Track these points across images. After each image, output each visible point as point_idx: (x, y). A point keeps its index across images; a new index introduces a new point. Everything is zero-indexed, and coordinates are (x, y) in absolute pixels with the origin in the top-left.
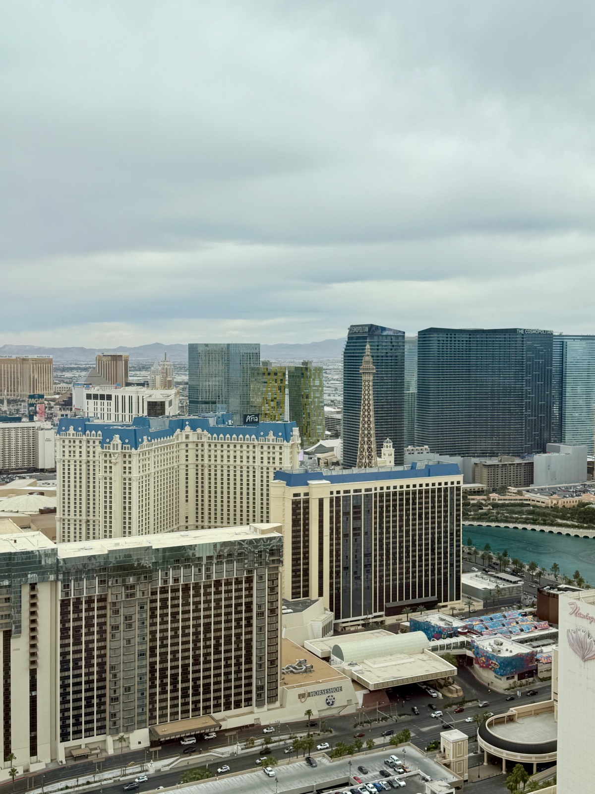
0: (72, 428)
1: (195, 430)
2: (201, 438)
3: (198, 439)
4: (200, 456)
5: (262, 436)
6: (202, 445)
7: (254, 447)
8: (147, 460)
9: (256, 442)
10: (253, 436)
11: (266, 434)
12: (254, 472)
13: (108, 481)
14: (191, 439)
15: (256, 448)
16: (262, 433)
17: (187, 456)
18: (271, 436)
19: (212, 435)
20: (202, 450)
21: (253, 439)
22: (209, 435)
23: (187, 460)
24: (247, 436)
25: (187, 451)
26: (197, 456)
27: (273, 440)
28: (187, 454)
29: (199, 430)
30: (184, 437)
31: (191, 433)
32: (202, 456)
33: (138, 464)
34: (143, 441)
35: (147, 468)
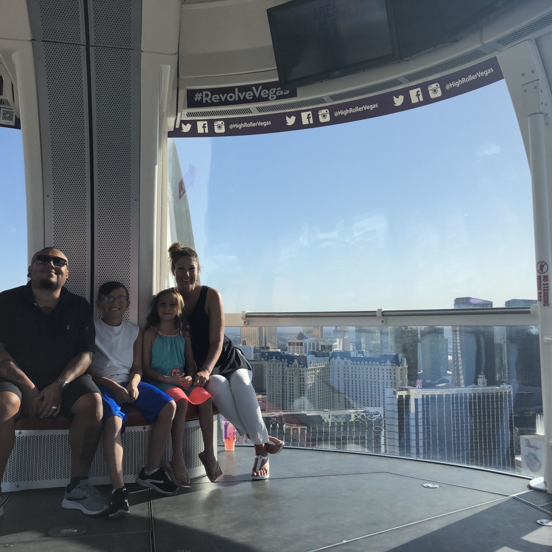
0: (274, 357)
1: (343, 359)
3: (345, 364)
4: (346, 374)
5: (383, 363)
6: (348, 368)
7: (378, 369)
9: (379, 366)
11: (385, 362)
12: (379, 385)
13: (291, 386)
14: (341, 364)
15: (380, 370)
16: (383, 361)
17: (338, 374)
18: (388, 363)
20: (348, 371)
21: (378, 364)
22: (352, 362)
23: (339, 377)
24: (374, 363)
25: (338, 371)
27: (390, 365)
29: (345, 359)
30: (337, 363)
31: (341, 361)
32: (348, 375)
33: (308, 377)
34: (311, 363)
35: (314, 379)
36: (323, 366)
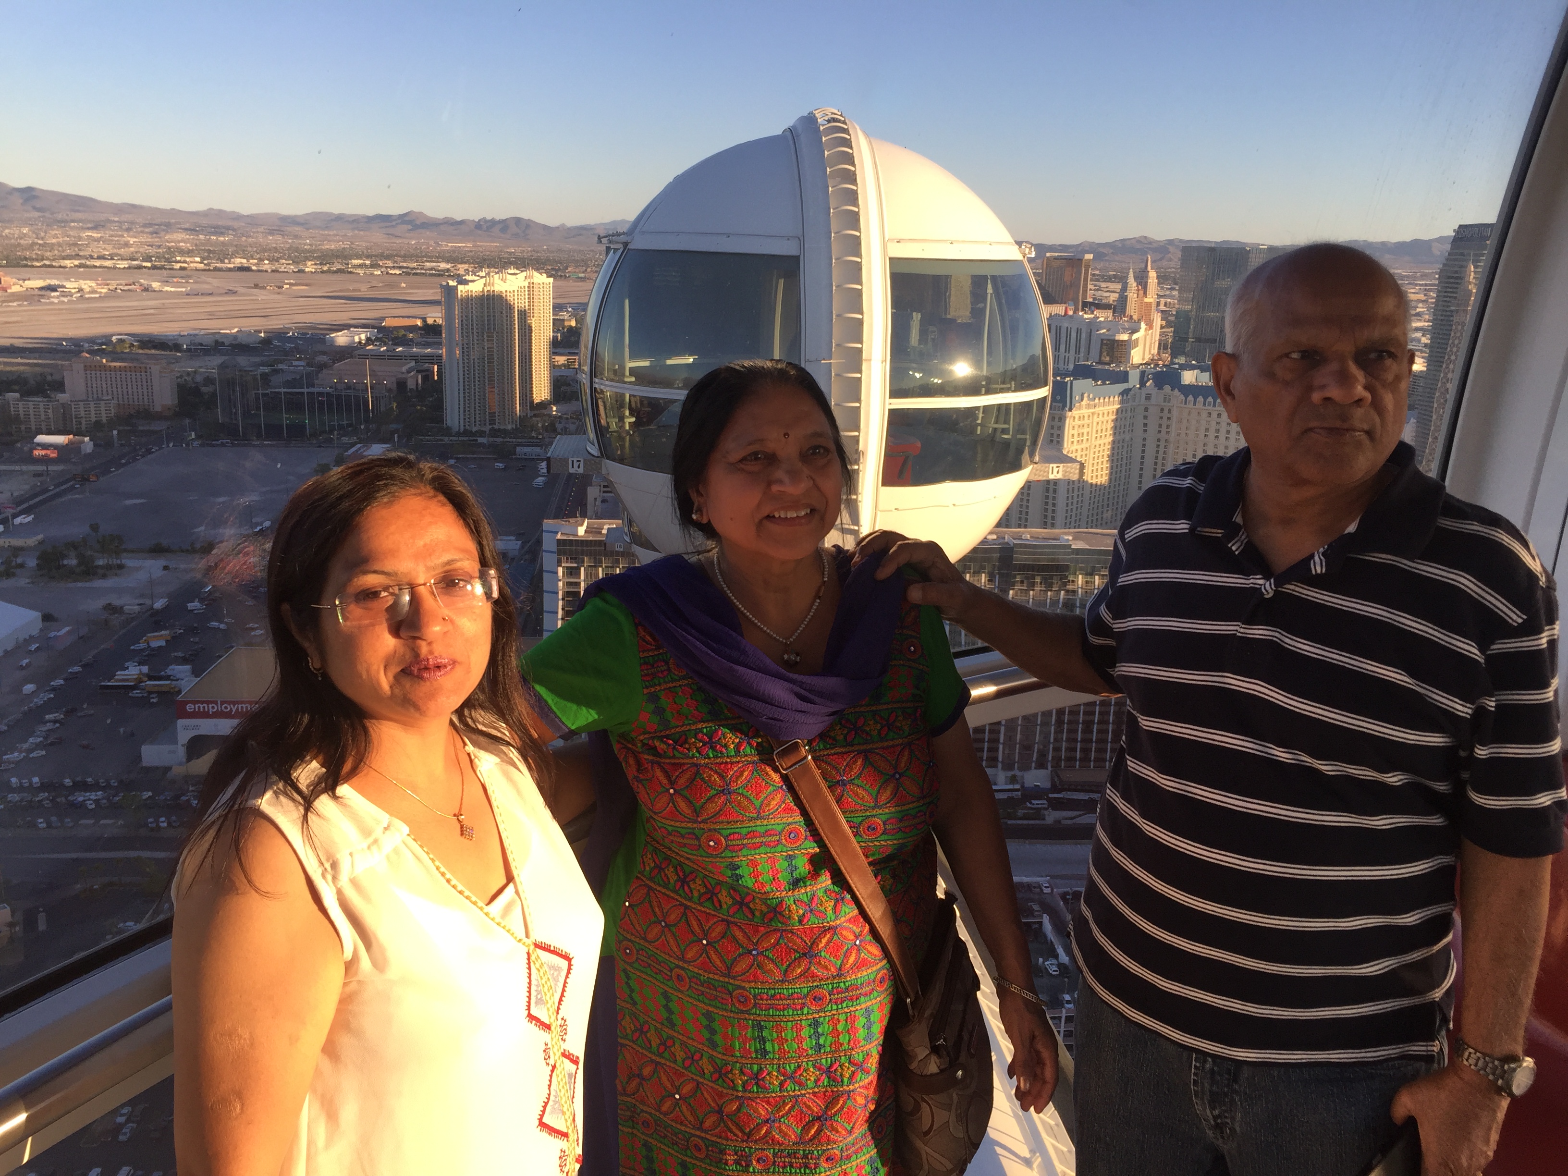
1: (1160, 388)
2: (1169, 400)
3: (1165, 401)
4: (1164, 426)
6: (1170, 410)
8: (1086, 426)
17: (1145, 425)
19: (1186, 397)
20: (1169, 418)
22: (1182, 397)
23: (1145, 431)
25: (1145, 417)
26: (1160, 426)
28: (1145, 421)
29: (1167, 388)
30: (1144, 397)
31: (1154, 391)
32: (1168, 427)
33: (1072, 432)
34: (1082, 400)
35: (1085, 438)
36: (1111, 407)
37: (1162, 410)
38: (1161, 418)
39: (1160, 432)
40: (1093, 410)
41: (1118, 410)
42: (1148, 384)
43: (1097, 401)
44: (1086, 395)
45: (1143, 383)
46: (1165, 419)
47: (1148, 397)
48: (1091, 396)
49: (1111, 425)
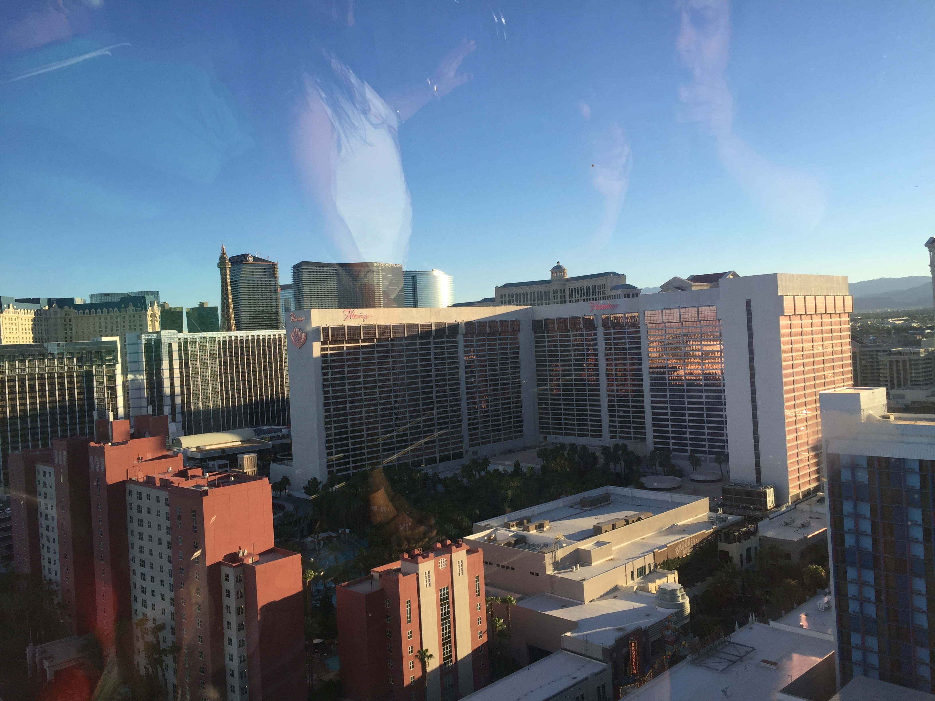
1: (62, 308)
2: (69, 315)
3: (66, 315)
4: (68, 330)
5: (123, 308)
6: (70, 320)
7: (117, 318)
8: (14, 324)
9: (118, 313)
10: (116, 309)
11: (127, 306)
14: (59, 315)
15: (119, 318)
16: (123, 306)
18: (131, 307)
19: (78, 311)
20: (70, 325)
22: (76, 311)
23: (57, 333)
25: (56, 326)
26: (66, 330)
27: (133, 310)
28: (56, 329)
29: (66, 308)
30: (52, 313)
31: (59, 310)
32: (71, 329)
33: (5, 326)
34: (9, 308)
35: (14, 331)
36: (29, 316)
37: (65, 321)
38: (65, 325)
39: (66, 333)
40: (17, 315)
41: (34, 318)
42: (53, 306)
43: (19, 310)
44: (11, 305)
45: (50, 306)
46: (68, 325)
47: (55, 313)
48: (15, 307)
49: (30, 327)
